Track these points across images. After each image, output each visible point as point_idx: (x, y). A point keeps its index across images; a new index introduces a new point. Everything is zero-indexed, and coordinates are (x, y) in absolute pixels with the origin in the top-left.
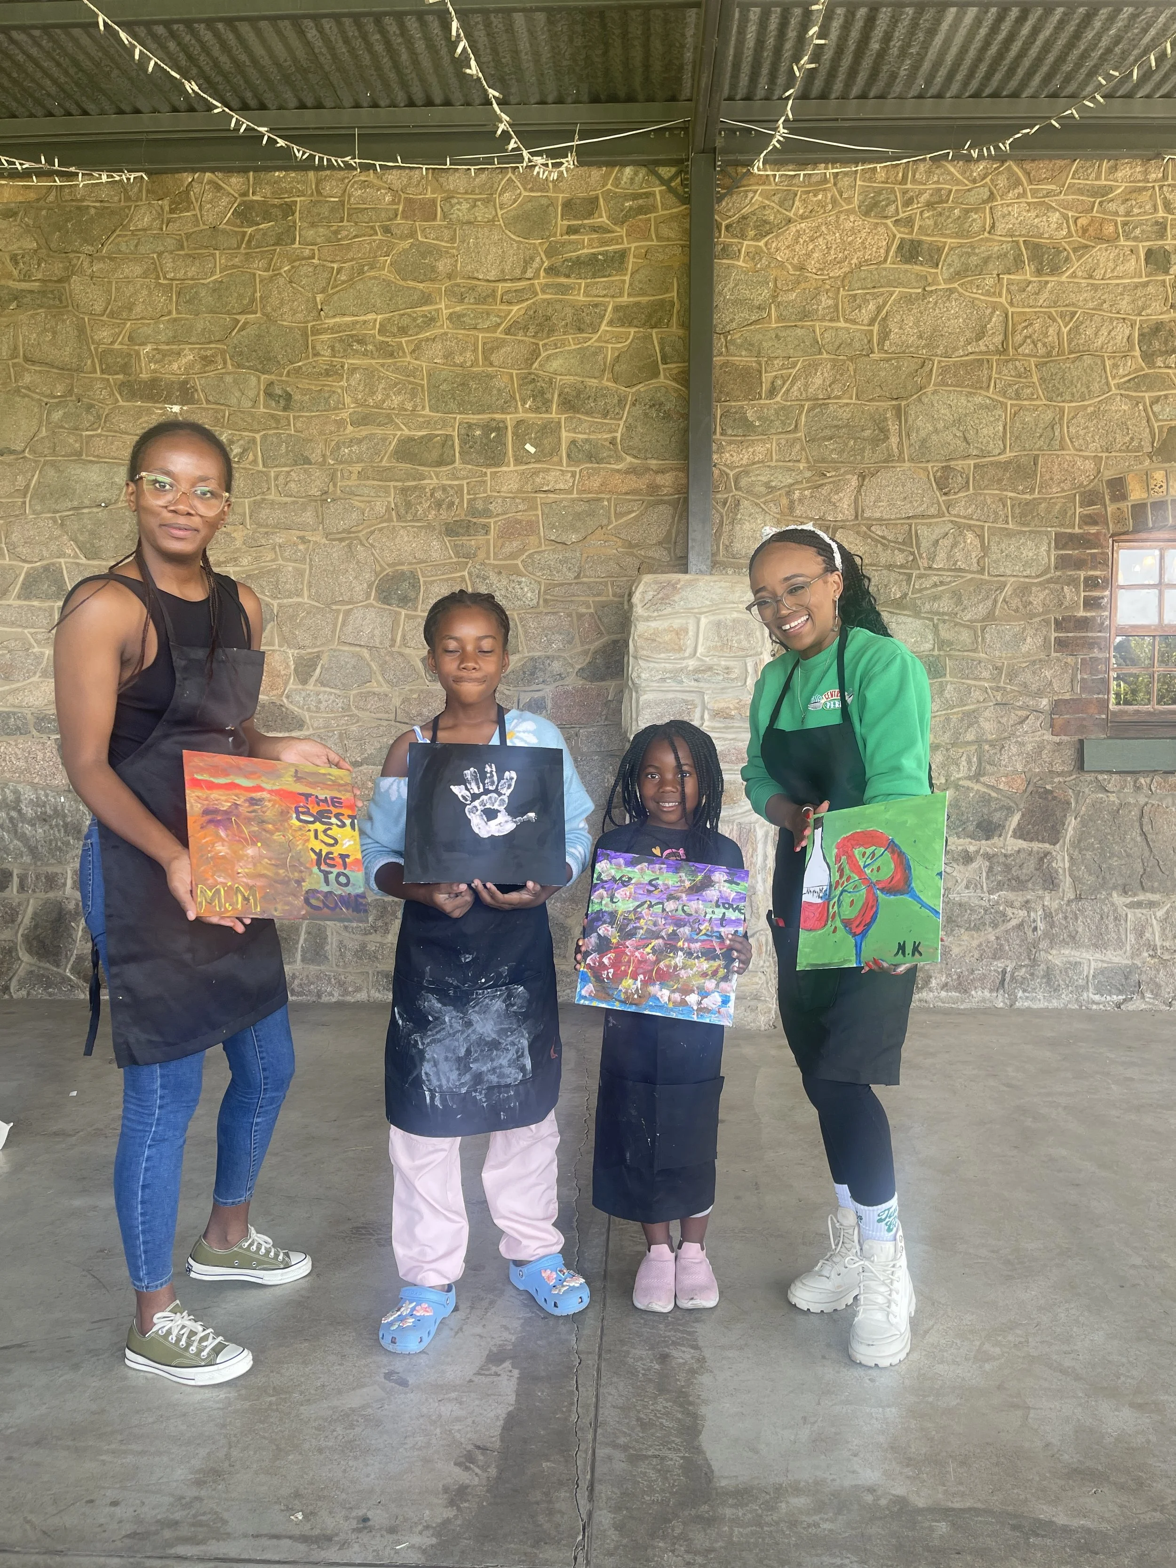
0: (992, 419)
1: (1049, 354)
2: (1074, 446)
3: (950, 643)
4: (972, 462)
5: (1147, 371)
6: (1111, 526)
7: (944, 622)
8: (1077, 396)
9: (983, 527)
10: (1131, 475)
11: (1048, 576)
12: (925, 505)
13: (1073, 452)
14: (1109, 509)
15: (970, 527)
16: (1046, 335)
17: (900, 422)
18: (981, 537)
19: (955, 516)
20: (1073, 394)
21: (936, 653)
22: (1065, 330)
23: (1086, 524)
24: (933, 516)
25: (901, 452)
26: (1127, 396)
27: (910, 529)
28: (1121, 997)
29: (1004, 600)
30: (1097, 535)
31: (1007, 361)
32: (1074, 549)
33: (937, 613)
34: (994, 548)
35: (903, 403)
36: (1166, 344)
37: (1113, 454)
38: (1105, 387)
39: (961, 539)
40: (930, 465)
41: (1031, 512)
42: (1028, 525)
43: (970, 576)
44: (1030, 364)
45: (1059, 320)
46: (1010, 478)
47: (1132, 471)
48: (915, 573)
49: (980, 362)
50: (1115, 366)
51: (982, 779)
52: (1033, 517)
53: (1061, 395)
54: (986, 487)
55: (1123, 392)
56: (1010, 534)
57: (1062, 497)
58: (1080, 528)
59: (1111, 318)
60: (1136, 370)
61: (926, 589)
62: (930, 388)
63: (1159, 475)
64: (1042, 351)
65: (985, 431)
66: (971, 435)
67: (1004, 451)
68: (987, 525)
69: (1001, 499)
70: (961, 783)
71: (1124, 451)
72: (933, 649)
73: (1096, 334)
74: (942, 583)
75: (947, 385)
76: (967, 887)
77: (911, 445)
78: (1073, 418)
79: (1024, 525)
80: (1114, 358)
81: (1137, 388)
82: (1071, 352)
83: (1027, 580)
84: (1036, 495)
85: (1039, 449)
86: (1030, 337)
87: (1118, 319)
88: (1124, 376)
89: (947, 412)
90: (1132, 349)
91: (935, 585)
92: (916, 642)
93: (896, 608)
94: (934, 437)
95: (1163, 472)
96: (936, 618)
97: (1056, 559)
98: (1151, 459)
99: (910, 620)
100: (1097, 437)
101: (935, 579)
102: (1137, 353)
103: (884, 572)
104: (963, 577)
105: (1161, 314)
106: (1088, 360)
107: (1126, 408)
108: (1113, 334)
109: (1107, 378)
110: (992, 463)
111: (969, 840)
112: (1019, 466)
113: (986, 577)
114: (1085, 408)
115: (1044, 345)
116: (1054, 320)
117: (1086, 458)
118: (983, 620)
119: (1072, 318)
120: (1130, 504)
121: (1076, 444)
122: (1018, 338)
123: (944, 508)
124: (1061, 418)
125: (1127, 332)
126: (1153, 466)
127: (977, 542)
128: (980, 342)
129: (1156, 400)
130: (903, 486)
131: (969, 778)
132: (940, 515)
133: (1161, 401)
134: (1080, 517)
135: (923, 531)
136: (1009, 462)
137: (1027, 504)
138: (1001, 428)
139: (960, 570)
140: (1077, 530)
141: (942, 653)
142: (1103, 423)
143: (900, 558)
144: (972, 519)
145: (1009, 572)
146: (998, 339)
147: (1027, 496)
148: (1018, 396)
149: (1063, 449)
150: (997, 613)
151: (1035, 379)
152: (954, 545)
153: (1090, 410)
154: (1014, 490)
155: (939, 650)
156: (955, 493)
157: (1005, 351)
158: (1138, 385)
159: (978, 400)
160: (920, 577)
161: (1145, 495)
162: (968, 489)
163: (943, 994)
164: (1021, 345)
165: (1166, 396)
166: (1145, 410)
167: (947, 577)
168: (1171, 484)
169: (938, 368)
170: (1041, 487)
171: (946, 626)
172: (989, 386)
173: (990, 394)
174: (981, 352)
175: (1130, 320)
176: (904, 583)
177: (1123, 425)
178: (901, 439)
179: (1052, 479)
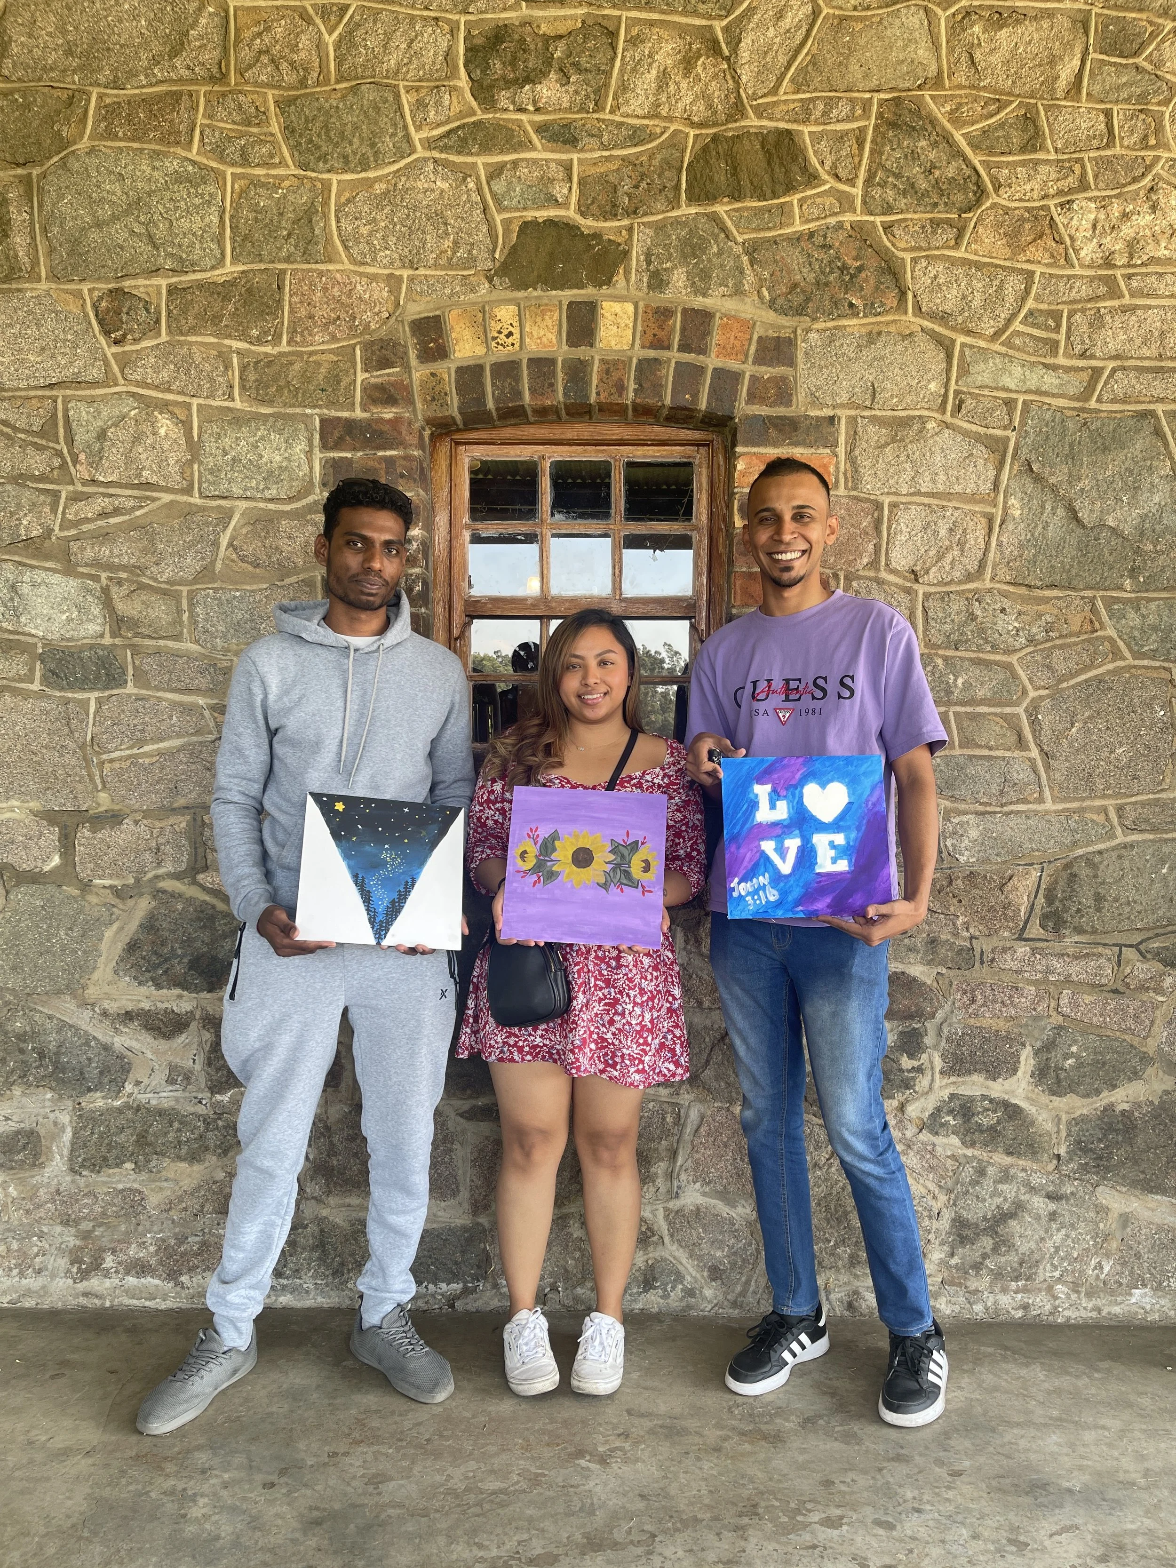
0: (197, 201)
1: (303, 83)
2: (350, 256)
3: (134, 624)
4: (163, 282)
5: (480, 116)
6: (419, 406)
7: (120, 583)
8: (354, 161)
9: (188, 406)
10: (454, 313)
11: (311, 499)
12: (79, 363)
13: (348, 266)
14: (416, 376)
15: (165, 406)
16: (295, 48)
17: (32, 208)
18: (186, 425)
19: (138, 384)
20: (346, 158)
21: (107, 640)
22: (330, 40)
23: (375, 401)
24: (95, 384)
25: (35, 263)
26: (446, 164)
27: (56, 408)
28: (456, 1287)
29: (230, 545)
30: (396, 422)
31: (224, 95)
32: (355, 449)
33: (110, 567)
34: (210, 445)
35: (36, 171)
36: (513, 63)
37: (422, 271)
38: (405, 146)
39: (146, 427)
40: (85, 288)
41: (275, 380)
42: (270, 403)
43: (166, 498)
44: (265, 101)
45: (318, 21)
46: (233, 315)
47: (457, 304)
48: (65, 491)
49: (176, 97)
50: (421, 105)
51: (200, 877)
52: (280, 389)
53: (324, 158)
54: (192, 331)
55: (436, 154)
56: (238, 420)
57: (331, 351)
58: (364, 410)
59: (412, 17)
60: (461, 115)
61: (87, 520)
62: (84, 144)
63: (506, 314)
64: (290, 78)
65: (185, 224)
66: (160, 231)
67: (221, 262)
68: (195, 402)
69: (220, 355)
70: (162, 884)
71: (443, 268)
72: (102, 636)
73: (385, 46)
74: (117, 511)
75: (116, 137)
76: (171, 1081)
77: (51, 250)
78: (349, 201)
79: (262, 402)
80: (417, 89)
81: (462, 148)
82: (340, 79)
83: (271, 506)
84: (284, 347)
85: (287, 260)
86: (267, 52)
87: (425, 19)
88: (439, 125)
89: (117, 188)
90: (453, 74)
91: (103, 515)
92: (69, 620)
93: (34, 557)
94: (94, 235)
95: (513, 308)
96: (104, 575)
97: (323, 467)
98: (490, 280)
99: (56, 579)
100: (392, 240)
101: (101, 503)
102: (463, 81)
103: (9, 487)
104: (154, 500)
105: (505, 9)
106: (370, 94)
107: (445, 186)
108: (416, 46)
109: (405, 127)
110: (201, 285)
111: (177, 991)
112: (249, 291)
113: (196, 500)
114: (369, 183)
115: (292, 64)
116: (309, 21)
117: (373, 278)
118: (195, 581)
119: (342, 17)
120: (453, 367)
121: (355, 252)
122: (246, 54)
123: (116, 369)
124: (326, 203)
125: (444, 45)
126: (495, 295)
127: (177, 433)
128: (177, 62)
129: (496, 172)
130: (38, 325)
131: (177, 876)
132: (108, 380)
133: (506, 174)
134: (364, 390)
135: (80, 413)
136: (231, 284)
137: (270, 364)
138: (215, 220)
139: (148, 486)
140: (359, 414)
141: (118, 641)
142: (401, 214)
143: (37, 463)
144: (169, 390)
145: (237, 491)
146: (210, 56)
147: (268, 349)
148: (245, 161)
149: (330, 261)
150: (219, 565)
151: (275, 128)
152: (137, 439)
153: (380, 188)
154: (244, 336)
155: (113, 635)
156: (136, 341)
157: (223, 77)
158: (464, 141)
159: (172, 165)
160: (76, 498)
161: (480, 350)
162: (159, 334)
163: (131, 1280)
164: (250, 66)
165: (515, 164)
166: (479, 190)
167: (125, 498)
168: (527, 329)
169: (98, 108)
170: (293, 332)
171: (124, 590)
172: (191, 141)
173: (193, 154)
174: (181, 81)
175: (448, 21)
176: (47, 509)
177: (438, 218)
178: (33, 238)
179: (311, 317)
